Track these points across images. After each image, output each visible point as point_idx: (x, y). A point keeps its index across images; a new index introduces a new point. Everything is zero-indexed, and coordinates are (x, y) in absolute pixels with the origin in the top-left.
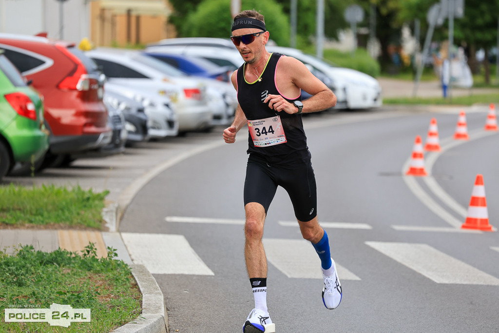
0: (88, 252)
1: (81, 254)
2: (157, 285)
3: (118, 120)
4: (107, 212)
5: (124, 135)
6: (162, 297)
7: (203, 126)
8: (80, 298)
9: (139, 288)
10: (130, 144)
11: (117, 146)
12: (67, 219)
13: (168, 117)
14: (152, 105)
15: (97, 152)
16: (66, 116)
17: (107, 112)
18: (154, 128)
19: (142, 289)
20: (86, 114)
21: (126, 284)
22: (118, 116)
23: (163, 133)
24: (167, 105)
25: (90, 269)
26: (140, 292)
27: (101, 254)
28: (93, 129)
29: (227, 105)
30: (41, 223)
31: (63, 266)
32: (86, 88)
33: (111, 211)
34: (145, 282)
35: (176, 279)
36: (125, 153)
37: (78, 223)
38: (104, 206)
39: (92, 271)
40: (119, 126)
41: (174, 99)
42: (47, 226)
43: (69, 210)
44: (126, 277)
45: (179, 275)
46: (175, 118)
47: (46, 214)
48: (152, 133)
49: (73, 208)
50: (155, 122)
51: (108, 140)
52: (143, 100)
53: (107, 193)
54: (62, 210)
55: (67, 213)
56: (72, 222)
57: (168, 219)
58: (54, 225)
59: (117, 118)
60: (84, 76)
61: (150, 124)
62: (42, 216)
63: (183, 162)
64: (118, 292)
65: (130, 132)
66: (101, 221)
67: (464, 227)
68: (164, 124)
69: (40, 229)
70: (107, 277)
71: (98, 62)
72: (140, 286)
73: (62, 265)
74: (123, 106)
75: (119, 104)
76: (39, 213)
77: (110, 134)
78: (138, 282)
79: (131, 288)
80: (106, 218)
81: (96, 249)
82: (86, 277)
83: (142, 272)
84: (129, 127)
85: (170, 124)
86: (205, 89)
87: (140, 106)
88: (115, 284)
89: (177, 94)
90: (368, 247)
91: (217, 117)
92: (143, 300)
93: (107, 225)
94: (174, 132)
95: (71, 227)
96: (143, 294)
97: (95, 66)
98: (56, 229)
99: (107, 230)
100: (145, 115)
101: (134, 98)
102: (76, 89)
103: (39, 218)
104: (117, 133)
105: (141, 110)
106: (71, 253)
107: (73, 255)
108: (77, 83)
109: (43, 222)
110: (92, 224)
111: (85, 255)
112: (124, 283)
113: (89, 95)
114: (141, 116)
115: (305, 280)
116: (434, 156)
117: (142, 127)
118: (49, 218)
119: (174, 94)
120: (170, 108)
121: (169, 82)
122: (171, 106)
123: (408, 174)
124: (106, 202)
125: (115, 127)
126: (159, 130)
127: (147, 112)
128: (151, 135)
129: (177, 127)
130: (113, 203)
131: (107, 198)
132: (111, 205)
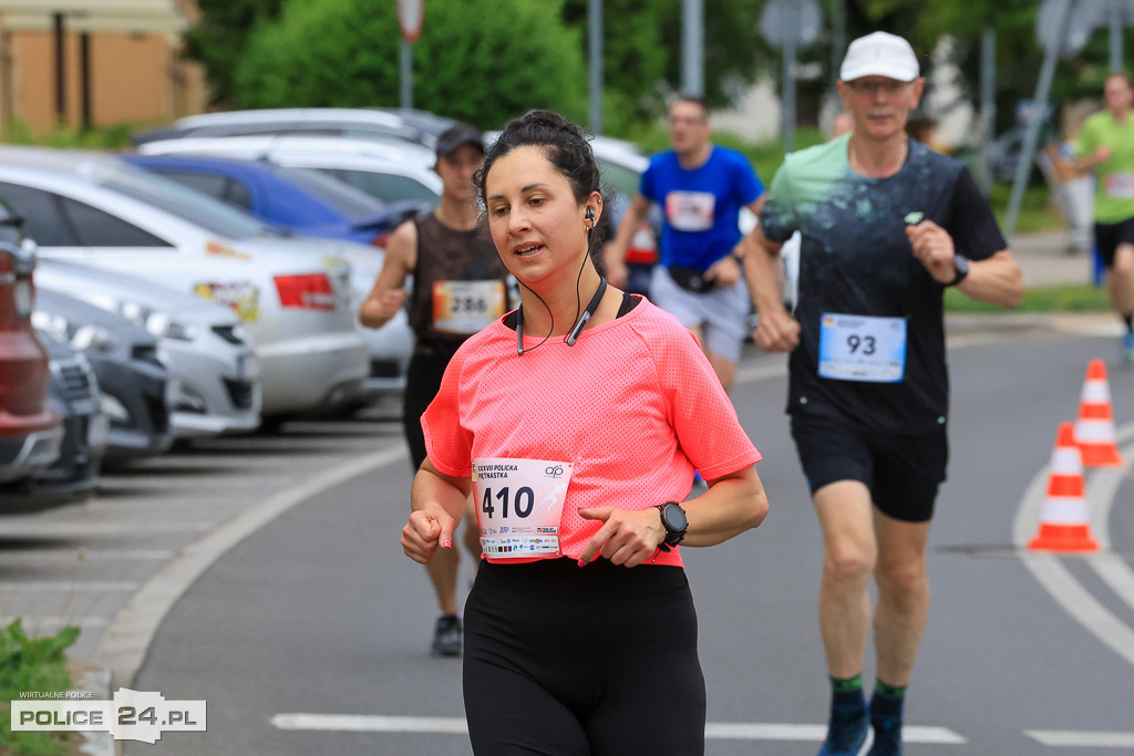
3: (77, 383)
5: (99, 435)
7: (338, 396)
10: (117, 463)
11: (80, 472)
13: (233, 373)
14: (176, 332)
15: (21, 494)
17: (45, 361)
18: (185, 408)
22: (78, 369)
23: (213, 423)
24: (224, 332)
36: (103, 493)
38: (66, 684)
40: (82, 407)
41: (250, 313)
46: (251, 371)
48: (180, 421)
50: (187, 389)
51: (51, 456)
52: (146, 314)
53: (72, 634)
57: (281, 721)
59: (75, 374)
61: (173, 395)
63: (285, 517)
65: (115, 424)
68: (219, 394)
74: (83, 338)
75: (71, 331)
77: (58, 434)
84: (112, 408)
85: (237, 391)
86: (345, 278)
87: (143, 340)
89: (257, 292)
94: (249, 420)
100: (158, 364)
101: (121, 305)
104: (77, 427)
105: (143, 351)
114: (142, 367)
117: (149, 404)
119: (248, 293)
120: (235, 341)
121: (230, 253)
122: (238, 333)
123: (1035, 545)
124: (71, 666)
125: (70, 409)
126: (201, 411)
127: (163, 355)
128: (180, 429)
129: (257, 399)
130: (96, 669)
131: (70, 652)
132: (91, 676)
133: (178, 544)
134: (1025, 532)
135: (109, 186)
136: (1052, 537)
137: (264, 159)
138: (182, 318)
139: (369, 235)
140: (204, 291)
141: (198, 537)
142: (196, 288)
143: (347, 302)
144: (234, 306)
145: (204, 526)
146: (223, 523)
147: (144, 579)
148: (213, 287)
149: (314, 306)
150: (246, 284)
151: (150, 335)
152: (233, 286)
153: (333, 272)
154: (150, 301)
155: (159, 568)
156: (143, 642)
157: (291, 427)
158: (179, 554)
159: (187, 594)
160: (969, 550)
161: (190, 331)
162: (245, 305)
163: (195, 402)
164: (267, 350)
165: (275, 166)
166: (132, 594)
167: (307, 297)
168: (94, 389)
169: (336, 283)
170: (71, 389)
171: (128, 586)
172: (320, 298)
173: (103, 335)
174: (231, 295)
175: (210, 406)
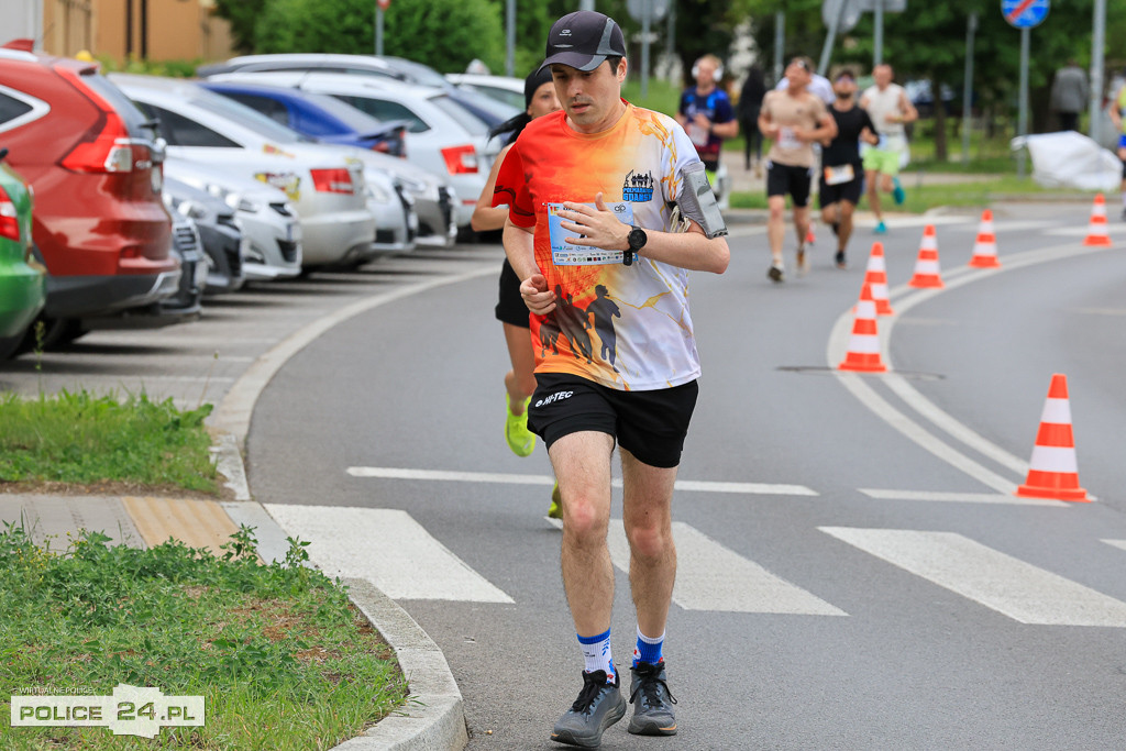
0: (239, 548)
1: (219, 554)
2: (418, 627)
3: (188, 239)
4: (220, 453)
5: (202, 276)
6: (440, 655)
7: (354, 254)
8: (264, 655)
9: (379, 634)
11: (190, 301)
12: (136, 471)
13: (284, 237)
14: (245, 206)
15: (151, 315)
16: (78, 231)
17: (171, 224)
18: (251, 260)
19: (388, 637)
20: (126, 227)
21: (344, 624)
22: (189, 229)
23: (270, 271)
24: (278, 207)
25: (246, 587)
26: (385, 641)
27: (271, 553)
28: (142, 262)
29: (406, 205)
30: (77, 479)
31: (179, 580)
32: (126, 167)
33: (231, 453)
34: (387, 619)
35: (433, 610)
36: (202, 318)
37: (163, 479)
38: (210, 443)
39: (254, 592)
40: (190, 256)
41: (294, 196)
42: (94, 487)
43: (135, 448)
44: (341, 608)
45: (435, 602)
46: (296, 236)
47: (86, 457)
48: (248, 269)
49: (144, 445)
50: (253, 248)
51: (173, 289)
52: (224, 193)
53: (208, 409)
54: (123, 449)
55: (133, 456)
56: (149, 477)
57: (353, 471)
58: (109, 484)
59: (187, 232)
60: (122, 141)
61: (245, 251)
62: (80, 463)
63: (324, 336)
64: (337, 642)
65: (208, 270)
66: (214, 475)
67: (1022, 492)
68: (275, 251)
69: (78, 493)
70: (296, 606)
71: (146, 108)
72: (381, 630)
73: (176, 579)
74: (184, 209)
75: (176, 204)
76: (70, 454)
77: (178, 273)
78: (371, 619)
79: (359, 632)
80: (224, 470)
81: (255, 541)
82: (244, 607)
83: (370, 596)
84: (209, 262)
85: (286, 249)
86: (359, 172)
87: (225, 211)
88: (319, 623)
89: (299, 179)
90: (828, 537)
91: (385, 236)
92: (401, 662)
93: (227, 485)
94: (294, 269)
95: (148, 489)
96: (396, 648)
97: (142, 119)
98: (115, 493)
99: (229, 496)
100: (236, 228)
101: (207, 188)
102: (102, 171)
103: (72, 467)
104: (188, 270)
105: (224, 219)
106: (193, 552)
107: (198, 556)
108: (104, 157)
109: (81, 475)
110: (196, 483)
111: (229, 555)
112: (340, 622)
113: (131, 184)
114: (224, 229)
115: (723, 614)
116: (885, 324)
117: (228, 256)
118: (96, 467)
119: (293, 180)
120: (286, 214)
121: (281, 152)
122: (288, 208)
123: (843, 367)
124: (210, 431)
125: (183, 256)
126: (262, 262)
127: (237, 222)
128: (248, 274)
129: (299, 257)
130: (225, 433)
131: (207, 421)
132: (223, 438)
133: (257, 353)
134: (836, 357)
135: (195, 103)
136: (856, 362)
137: (298, 87)
138: (249, 197)
139: (371, 143)
140: (263, 178)
141: (269, 348)
142: (256, 176)
143: (361, 188)
144: (283, 189)
145: (270, 341)
146: (284, 339)
147: (238, 376)
148: (268, 176)
149: (338, 191)
150: (292, 174)
151: (230, 208)
152: (282, 175)
153: (352, 168)
154: (228, 185)
155: (245, 370)
156: (247, 417)
157: (316, 276)
158: (258, 360)
159: (268, 386)
160: (797, 369)
161: (255, 207)
162: (291, 189)
163: (258, 256)
164: (306, 221)
165: (307, 92)
166: (231, 385)
167: (333, 185)
168: (198, 244)
169: (354, 176)
170: (184, 243)
171: (228, 380)
172: (343, 186)
173: (198, 206)
174: (281, 182)
175: (267, 259)
